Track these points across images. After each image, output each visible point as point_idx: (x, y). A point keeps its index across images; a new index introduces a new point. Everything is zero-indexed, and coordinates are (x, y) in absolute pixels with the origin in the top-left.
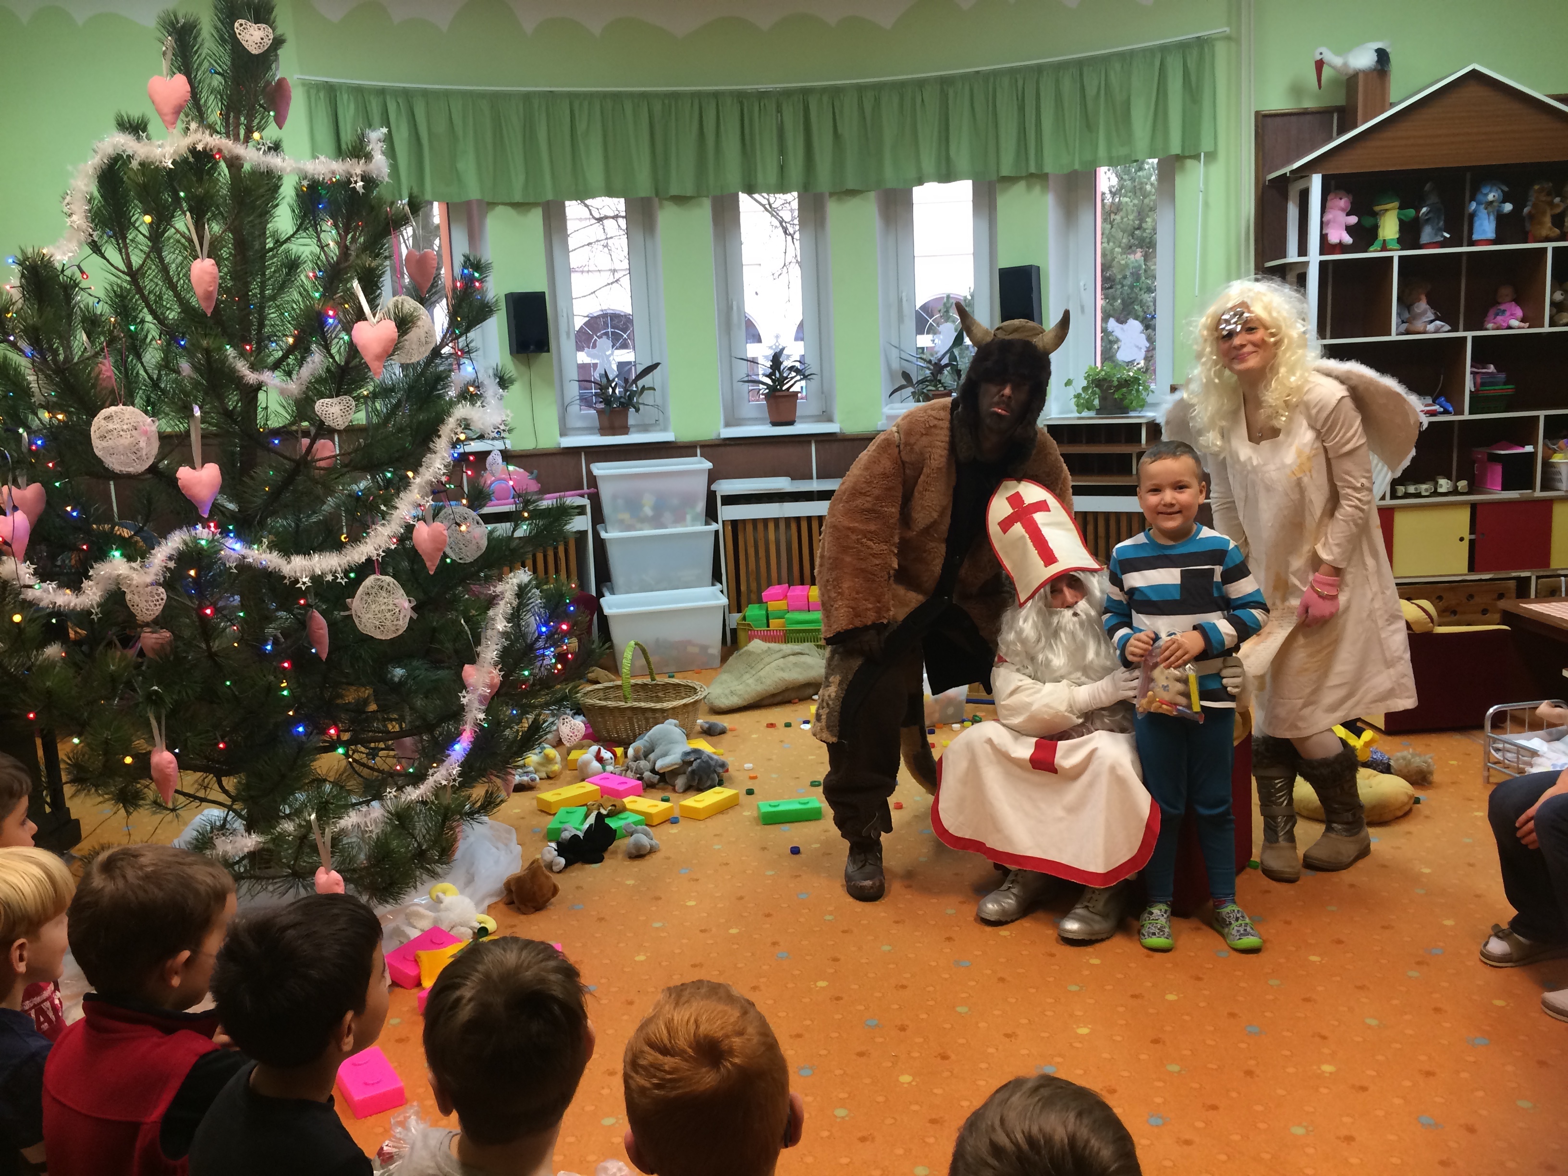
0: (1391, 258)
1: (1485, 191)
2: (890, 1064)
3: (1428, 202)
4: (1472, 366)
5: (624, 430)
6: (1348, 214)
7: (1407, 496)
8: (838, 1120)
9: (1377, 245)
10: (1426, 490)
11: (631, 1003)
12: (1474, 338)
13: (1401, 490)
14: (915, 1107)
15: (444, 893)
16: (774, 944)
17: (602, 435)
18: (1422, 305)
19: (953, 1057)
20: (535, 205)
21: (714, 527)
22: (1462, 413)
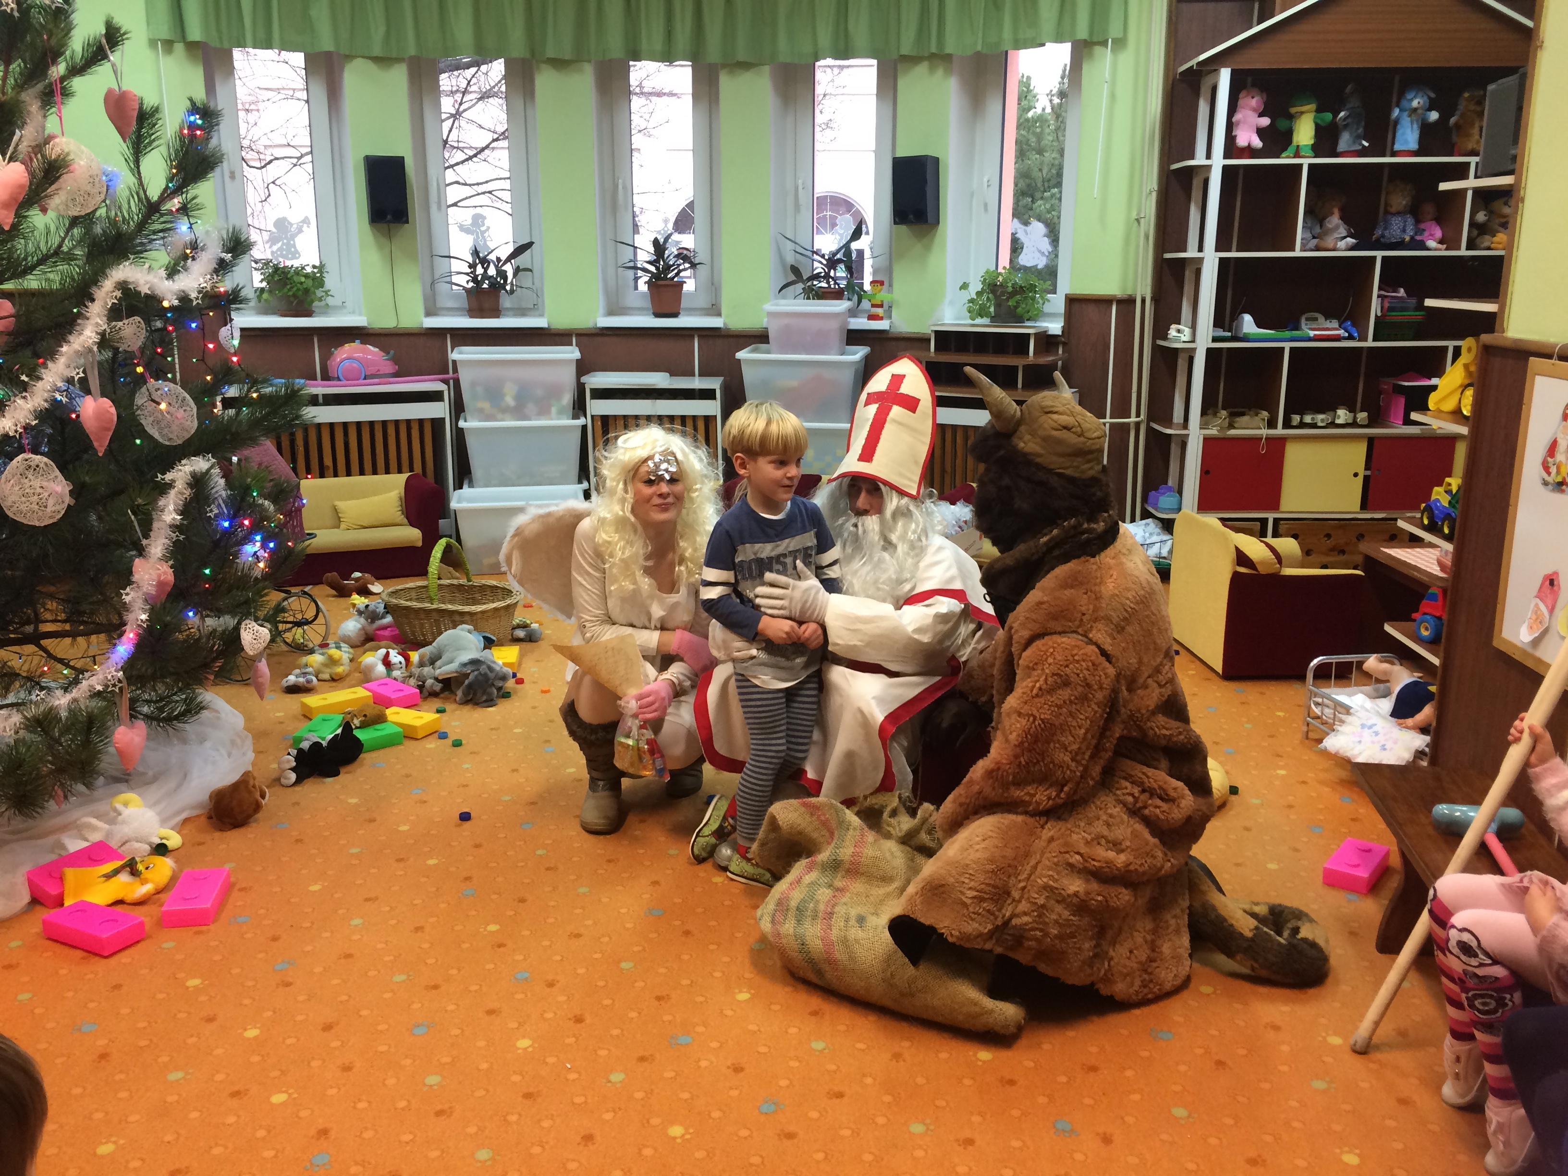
0: (1300, 166)
1: (1409, 96)
2: (515, 1025)
3: (1349, 106)
4: (1380, 288)
5: (496, 313)
6: (1260, 115)
7: (1302, 425)
8: (425, 1089)
9: (1291, 150)
10: (1322, 420)
11: (275, 939)
12: (1384, 258)
13: (1296, 419)
14: (516, 1078)
15: (126, 805)
16: (468, 879)
17: (471, 317)
18: (1335, 220)
19: (588, 1020)
20: (398, 60)
21: (581, 421)
22: (1365, 339)
